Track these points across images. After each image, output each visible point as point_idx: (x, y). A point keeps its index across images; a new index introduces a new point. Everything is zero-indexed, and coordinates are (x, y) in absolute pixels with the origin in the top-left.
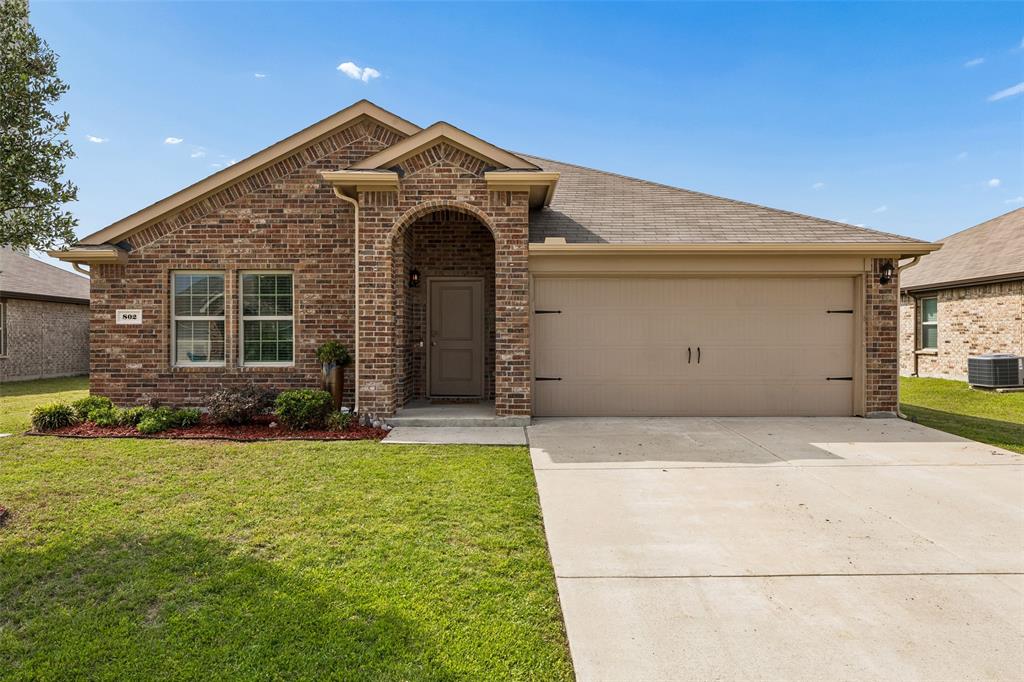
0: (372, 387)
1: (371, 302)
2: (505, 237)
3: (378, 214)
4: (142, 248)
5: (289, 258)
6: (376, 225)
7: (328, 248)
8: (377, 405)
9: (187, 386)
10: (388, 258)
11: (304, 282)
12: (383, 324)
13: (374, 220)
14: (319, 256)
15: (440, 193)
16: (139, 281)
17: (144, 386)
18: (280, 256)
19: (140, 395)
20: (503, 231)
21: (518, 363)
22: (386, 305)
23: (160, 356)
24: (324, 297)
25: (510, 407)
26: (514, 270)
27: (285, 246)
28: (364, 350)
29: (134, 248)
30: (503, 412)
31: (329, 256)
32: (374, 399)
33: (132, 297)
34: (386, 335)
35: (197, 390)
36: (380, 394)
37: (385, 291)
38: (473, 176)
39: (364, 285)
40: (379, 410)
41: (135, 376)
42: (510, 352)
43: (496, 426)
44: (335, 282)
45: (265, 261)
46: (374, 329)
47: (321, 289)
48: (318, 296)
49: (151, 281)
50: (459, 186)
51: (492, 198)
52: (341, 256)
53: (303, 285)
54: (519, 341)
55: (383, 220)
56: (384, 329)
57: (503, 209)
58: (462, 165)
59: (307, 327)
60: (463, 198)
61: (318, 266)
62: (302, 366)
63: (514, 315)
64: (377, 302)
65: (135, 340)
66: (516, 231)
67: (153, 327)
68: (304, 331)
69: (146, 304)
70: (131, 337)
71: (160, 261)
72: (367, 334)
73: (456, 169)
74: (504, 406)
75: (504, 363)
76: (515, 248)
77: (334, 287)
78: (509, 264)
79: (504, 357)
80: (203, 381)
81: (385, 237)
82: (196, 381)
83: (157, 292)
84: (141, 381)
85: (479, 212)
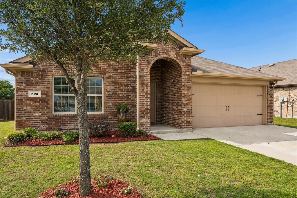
0: (144, 120)
1: (143, 90)
2: (185, 69)
3: (146, 59)
4: (41, 65)
5: (102, 73)
6: (146, 63)
7: (116, 70)
8: (145, 127)
9: (61, 122)
10: (149, 75)
11: (108, 82)
12: (148, 98)
13: (144, 61)
14: (113, 72)
15: (166, 53)
16: (39, 79)
17: (41, 122)
18: (99, 72)
19: (40, 126)
20: (184, 67)
21: (189, 111)
22: (148, 91)
23: (49, 110)
24: (115, 88)
25: (187, 126)
26: (187, 81)
27: (101, 68)
28: (141, 107)
29: (37, 65)
30: (184, 127)
31: (117, 73)
32: (145, 125)
33: (36, 85)
34: (149, 102)
35: (65, 124)
36: (147, 123)
37: (148, 86)
38: (175, 48)
39: (141, 84)
40: (146, 128)
41: (37, 118)
42: (186, 108)
43: (183, 132)
44: (119, 82)
45: (93, 73)
46: (145, 100)
47: (114, 85)
48: (113, 88)
49: (45, 79)
50: (172, 51)
51: (181, 56)
52: (121, 73)
53: (107, 83)
54: (189, 104)
55: (147, 61)
56: (148, 100)
57: (184, 60)
58: (172, 44)
59: (109, 99)
60: (172, 55)
61: (113, 76)
62: (107, 113)
63: (187, 95)
64: (146, 90)
65: (37, 104)
66: (188, 68)
67: (46, 98)
68: (108, 100)
69: (43, 89)
70: (36, 102)
71: (49, 71)
72: (142, 101)
73: (170, 45)
74: (185, 126)
75: (184, 111)
76: (188, 73)
77: (119, 84)
78: (186, 79)
79: (185, 109)
80: (68, 120)
81: (148, 67)
82: (65, 120)
83: (48, 84)
84: (40, 120)
85: (177, 61)
